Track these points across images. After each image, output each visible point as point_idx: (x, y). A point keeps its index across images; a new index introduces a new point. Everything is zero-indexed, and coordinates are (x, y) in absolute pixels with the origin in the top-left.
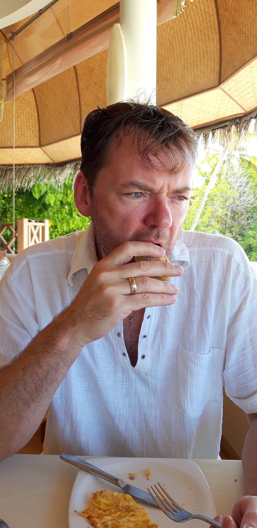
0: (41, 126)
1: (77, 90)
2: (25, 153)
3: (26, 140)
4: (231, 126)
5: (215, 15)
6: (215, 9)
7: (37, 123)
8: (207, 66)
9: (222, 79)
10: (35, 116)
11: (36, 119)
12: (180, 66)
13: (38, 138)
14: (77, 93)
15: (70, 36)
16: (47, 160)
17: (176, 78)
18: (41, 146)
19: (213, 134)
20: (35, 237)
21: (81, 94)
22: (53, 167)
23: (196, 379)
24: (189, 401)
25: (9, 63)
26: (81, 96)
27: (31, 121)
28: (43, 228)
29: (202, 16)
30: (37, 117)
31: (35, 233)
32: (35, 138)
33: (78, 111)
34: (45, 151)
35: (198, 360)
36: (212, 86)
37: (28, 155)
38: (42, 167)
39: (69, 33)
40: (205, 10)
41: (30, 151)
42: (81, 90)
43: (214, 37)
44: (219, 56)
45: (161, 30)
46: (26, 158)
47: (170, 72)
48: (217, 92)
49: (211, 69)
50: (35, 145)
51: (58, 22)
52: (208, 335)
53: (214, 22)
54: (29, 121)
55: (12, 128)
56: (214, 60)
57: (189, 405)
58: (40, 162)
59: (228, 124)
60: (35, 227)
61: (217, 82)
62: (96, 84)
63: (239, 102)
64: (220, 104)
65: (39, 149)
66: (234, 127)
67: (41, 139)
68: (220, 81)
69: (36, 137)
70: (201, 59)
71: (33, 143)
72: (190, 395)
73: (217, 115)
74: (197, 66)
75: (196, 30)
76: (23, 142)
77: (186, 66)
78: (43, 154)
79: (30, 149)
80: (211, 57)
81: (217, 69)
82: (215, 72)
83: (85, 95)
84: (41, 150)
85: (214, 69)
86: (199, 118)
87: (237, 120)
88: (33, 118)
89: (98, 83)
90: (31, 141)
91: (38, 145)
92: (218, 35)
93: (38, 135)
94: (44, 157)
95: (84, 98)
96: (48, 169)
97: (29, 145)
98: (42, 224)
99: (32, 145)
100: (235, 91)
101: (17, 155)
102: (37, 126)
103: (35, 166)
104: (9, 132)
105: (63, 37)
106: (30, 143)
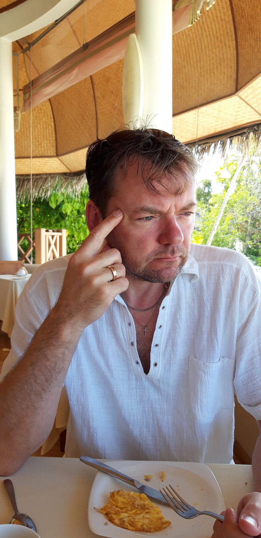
0: (58, 136)
1: (94, 99)
2: (42, 163)
3: (43, 150)
4: (249, 133)
5: (232, 22)
6: (231, 16)
7: (54, 133)
8: (224, 73)
9: (239, 87)
10: (51, 126)
11: (53, 129)
12: (197, 74)
13: (55, 147)
14: (94, 103)
15: (86, 46)
16: (64, 169)
17: (192, 86)
18: (57, 155)
19: (231, 142)
20: (53, 246)
21: (98, 104)
22: (70, 176)
23: (205, 386)
24: (199, 407)
25: (26, 73)
26: (97, 105)
27: (48, 131)
28: (61, 237)
29: (219, 24)
30: (53, 126)
31: (52, 242)
32: (52, 148)
33: (95, 120)
34: (61, 160)
35: (207, 368)
36: (229, 93)
37: (45, 164)
38: (59, 177)
39: (85, 43)
40: (221, 17)
41: (47, 161)
42: (97, 99)
43: (231, 44)
44: (236, 63)
45: (176, 39)
46: (43, 168)
47: (186, 80)
48: (234, 100)
49: (228, 76)
50: (52, 155)
51: (74, 32)
52: (218, 345)
53: (230, 29)
54: (46, 130)
55: (29, 139)
57: (199, 412)
58: (57, 171)
59: (245, 131)
60: (53, 237)
61: (234, 89)
62: (112, 92)
63: (257, 109)
64: (238, 111)
65: (56, 159)
66: (251, 135)
67: (58, 148)
68: (238, 88)
69: (53, 146)
70: (217, 67)
71: (50, 153)
72: (200, 401)
73: (235, 123)
74: (214, 73)
75: (212, 37)
76: (40, 152)
77: (203, 74)
78: (60, 164)
79: (46, 159)
80: (228, 64)
81: (234, 76)
82: (232, 80)
83: (102, 104)
84: (58, 159)
85: (231, 76)
86: (216, 125)
87: (255, 127)
88: (50, 128)
89: (114, 92)
90: (47, 150)
91: (55, 154)
92: (234, 42)
93: (54, 144)
94: (62, 167)
95: (100, 107)
96: (65, 178)
97: (46, 155)
98: (60, 234)
99: (49, 155)
100: (253, 98)
101: (34, 165)
102: (54, 136)
103: (52, 175)
104: (26, 142)
105: (79, 47)
106: (47, 153)
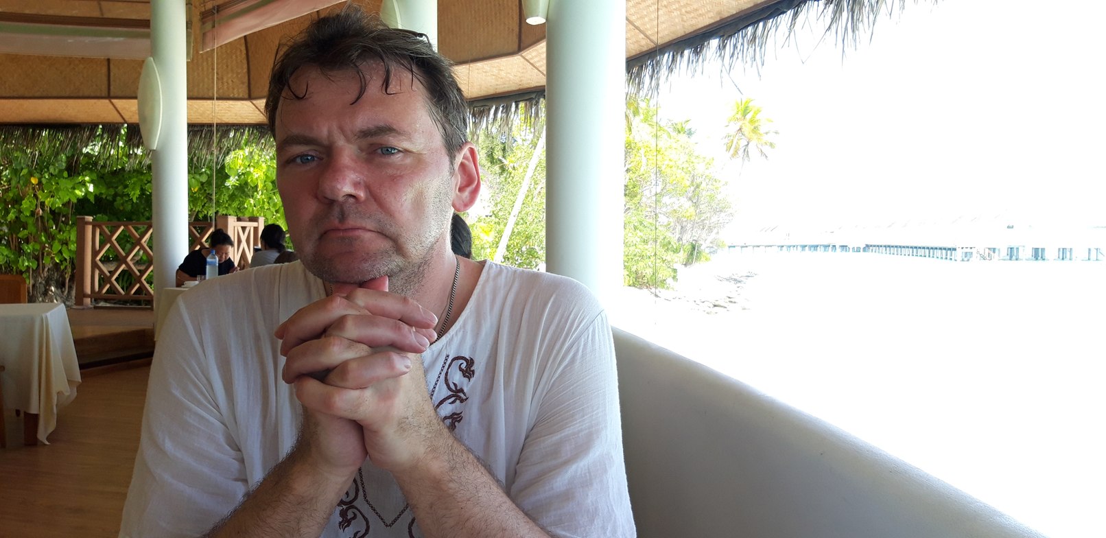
0: (251, 67)
2: (222, 108)
3: (225, 87)
4: (539, 99)
8: (505, 24)
9: (522, 45)
10: (241, 51)
11: (244, 56)
13: (246, 84)
17: (464, 32)
18: (250, 98)
19: (517, 107)
20: (244, 244)
27: (234, 57)
31: (244, 238)
32: (241, 85)
34: (257, 105)
36: (511, 51)
37: (228, 110)
41: (232, 104)
47: (456, 22)
49: (509, 28)
50: (241, 96)
54: (232, 57)
56: (513, 18)
58: (247, 121)
59: (533, 96)
60: (244, 228)
61: (516, 47)
64: (523, 73)
65: (248, 103)
67: (252, 86)
68: (521, 47)
70: (496, 14)
71: (239, 94)
74: (492, 21)
77: (478, 19)
78: (253, 111)
79: (231, 102)
80: (509, 14)
81: (517, 30)
82: (514, 34)
84: (250, 104)
85: (513, 30)
86: (497, 85)
88: (238, 53)
90: (234, 89)
91: (246, 96)
93: (246, 80)
97: (231, 96)
98: (255, 224)
99: (236, 96)
100: (539, 61)
102: (245, 66)
106: (233, 93)
